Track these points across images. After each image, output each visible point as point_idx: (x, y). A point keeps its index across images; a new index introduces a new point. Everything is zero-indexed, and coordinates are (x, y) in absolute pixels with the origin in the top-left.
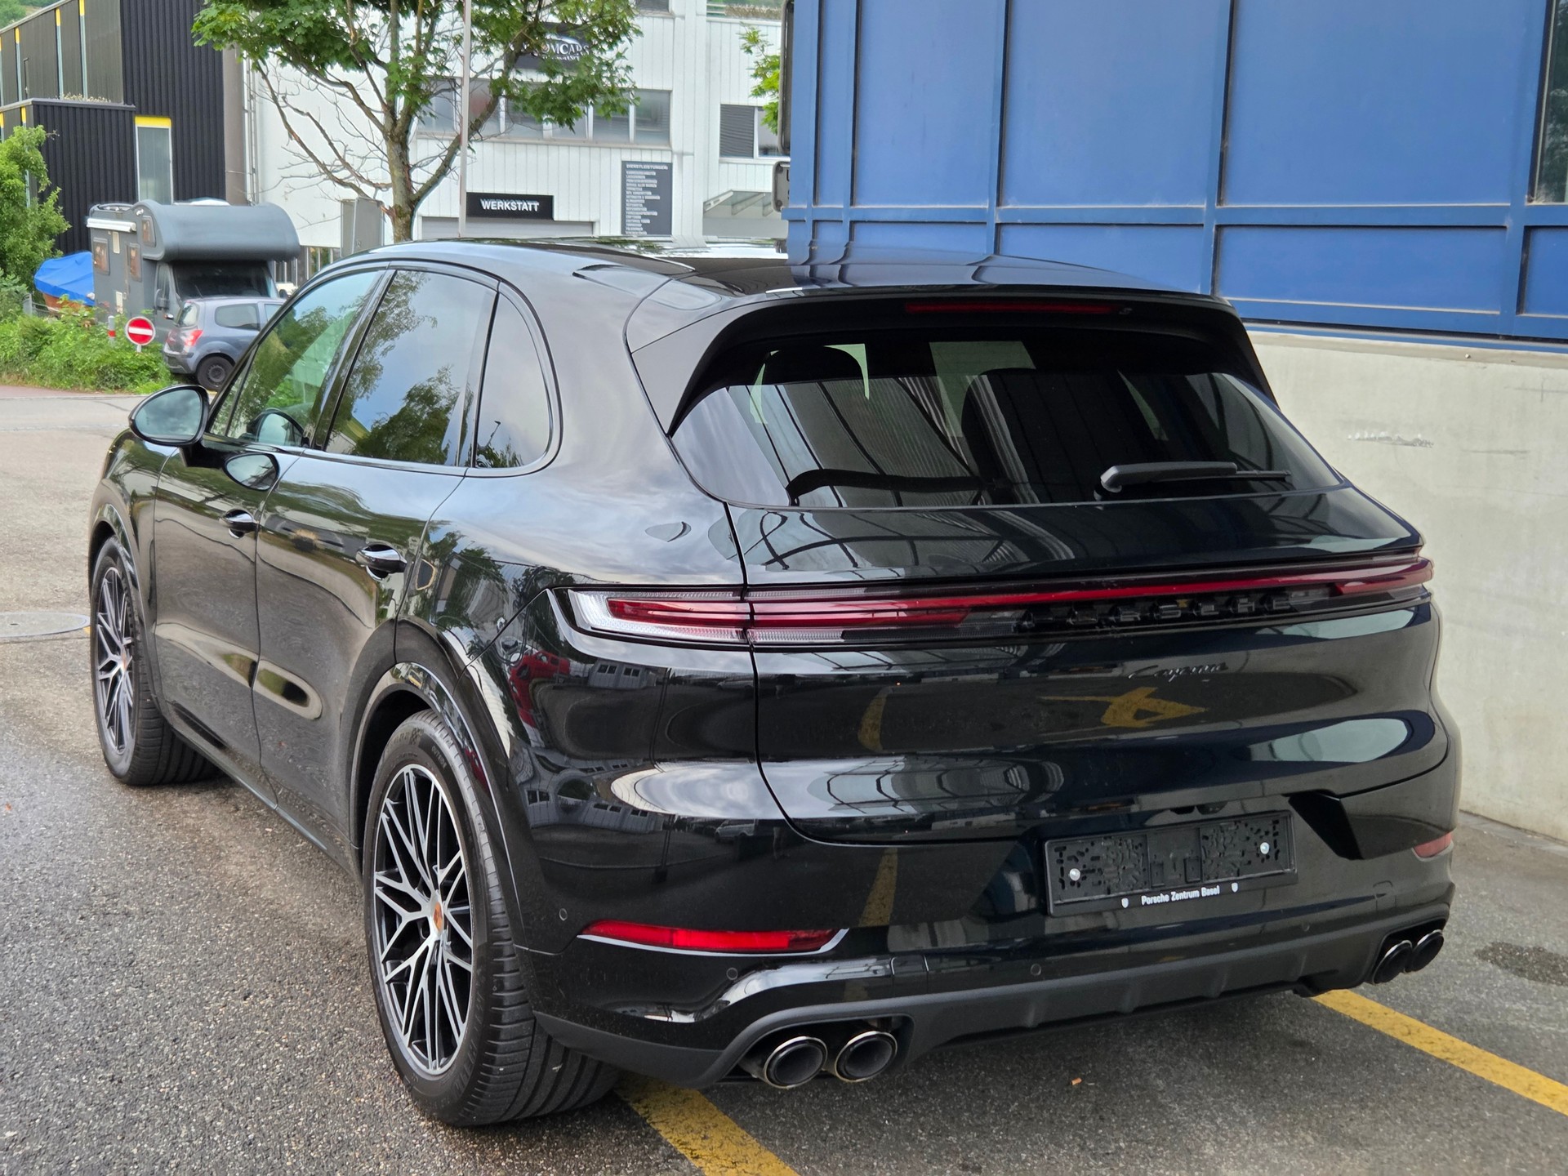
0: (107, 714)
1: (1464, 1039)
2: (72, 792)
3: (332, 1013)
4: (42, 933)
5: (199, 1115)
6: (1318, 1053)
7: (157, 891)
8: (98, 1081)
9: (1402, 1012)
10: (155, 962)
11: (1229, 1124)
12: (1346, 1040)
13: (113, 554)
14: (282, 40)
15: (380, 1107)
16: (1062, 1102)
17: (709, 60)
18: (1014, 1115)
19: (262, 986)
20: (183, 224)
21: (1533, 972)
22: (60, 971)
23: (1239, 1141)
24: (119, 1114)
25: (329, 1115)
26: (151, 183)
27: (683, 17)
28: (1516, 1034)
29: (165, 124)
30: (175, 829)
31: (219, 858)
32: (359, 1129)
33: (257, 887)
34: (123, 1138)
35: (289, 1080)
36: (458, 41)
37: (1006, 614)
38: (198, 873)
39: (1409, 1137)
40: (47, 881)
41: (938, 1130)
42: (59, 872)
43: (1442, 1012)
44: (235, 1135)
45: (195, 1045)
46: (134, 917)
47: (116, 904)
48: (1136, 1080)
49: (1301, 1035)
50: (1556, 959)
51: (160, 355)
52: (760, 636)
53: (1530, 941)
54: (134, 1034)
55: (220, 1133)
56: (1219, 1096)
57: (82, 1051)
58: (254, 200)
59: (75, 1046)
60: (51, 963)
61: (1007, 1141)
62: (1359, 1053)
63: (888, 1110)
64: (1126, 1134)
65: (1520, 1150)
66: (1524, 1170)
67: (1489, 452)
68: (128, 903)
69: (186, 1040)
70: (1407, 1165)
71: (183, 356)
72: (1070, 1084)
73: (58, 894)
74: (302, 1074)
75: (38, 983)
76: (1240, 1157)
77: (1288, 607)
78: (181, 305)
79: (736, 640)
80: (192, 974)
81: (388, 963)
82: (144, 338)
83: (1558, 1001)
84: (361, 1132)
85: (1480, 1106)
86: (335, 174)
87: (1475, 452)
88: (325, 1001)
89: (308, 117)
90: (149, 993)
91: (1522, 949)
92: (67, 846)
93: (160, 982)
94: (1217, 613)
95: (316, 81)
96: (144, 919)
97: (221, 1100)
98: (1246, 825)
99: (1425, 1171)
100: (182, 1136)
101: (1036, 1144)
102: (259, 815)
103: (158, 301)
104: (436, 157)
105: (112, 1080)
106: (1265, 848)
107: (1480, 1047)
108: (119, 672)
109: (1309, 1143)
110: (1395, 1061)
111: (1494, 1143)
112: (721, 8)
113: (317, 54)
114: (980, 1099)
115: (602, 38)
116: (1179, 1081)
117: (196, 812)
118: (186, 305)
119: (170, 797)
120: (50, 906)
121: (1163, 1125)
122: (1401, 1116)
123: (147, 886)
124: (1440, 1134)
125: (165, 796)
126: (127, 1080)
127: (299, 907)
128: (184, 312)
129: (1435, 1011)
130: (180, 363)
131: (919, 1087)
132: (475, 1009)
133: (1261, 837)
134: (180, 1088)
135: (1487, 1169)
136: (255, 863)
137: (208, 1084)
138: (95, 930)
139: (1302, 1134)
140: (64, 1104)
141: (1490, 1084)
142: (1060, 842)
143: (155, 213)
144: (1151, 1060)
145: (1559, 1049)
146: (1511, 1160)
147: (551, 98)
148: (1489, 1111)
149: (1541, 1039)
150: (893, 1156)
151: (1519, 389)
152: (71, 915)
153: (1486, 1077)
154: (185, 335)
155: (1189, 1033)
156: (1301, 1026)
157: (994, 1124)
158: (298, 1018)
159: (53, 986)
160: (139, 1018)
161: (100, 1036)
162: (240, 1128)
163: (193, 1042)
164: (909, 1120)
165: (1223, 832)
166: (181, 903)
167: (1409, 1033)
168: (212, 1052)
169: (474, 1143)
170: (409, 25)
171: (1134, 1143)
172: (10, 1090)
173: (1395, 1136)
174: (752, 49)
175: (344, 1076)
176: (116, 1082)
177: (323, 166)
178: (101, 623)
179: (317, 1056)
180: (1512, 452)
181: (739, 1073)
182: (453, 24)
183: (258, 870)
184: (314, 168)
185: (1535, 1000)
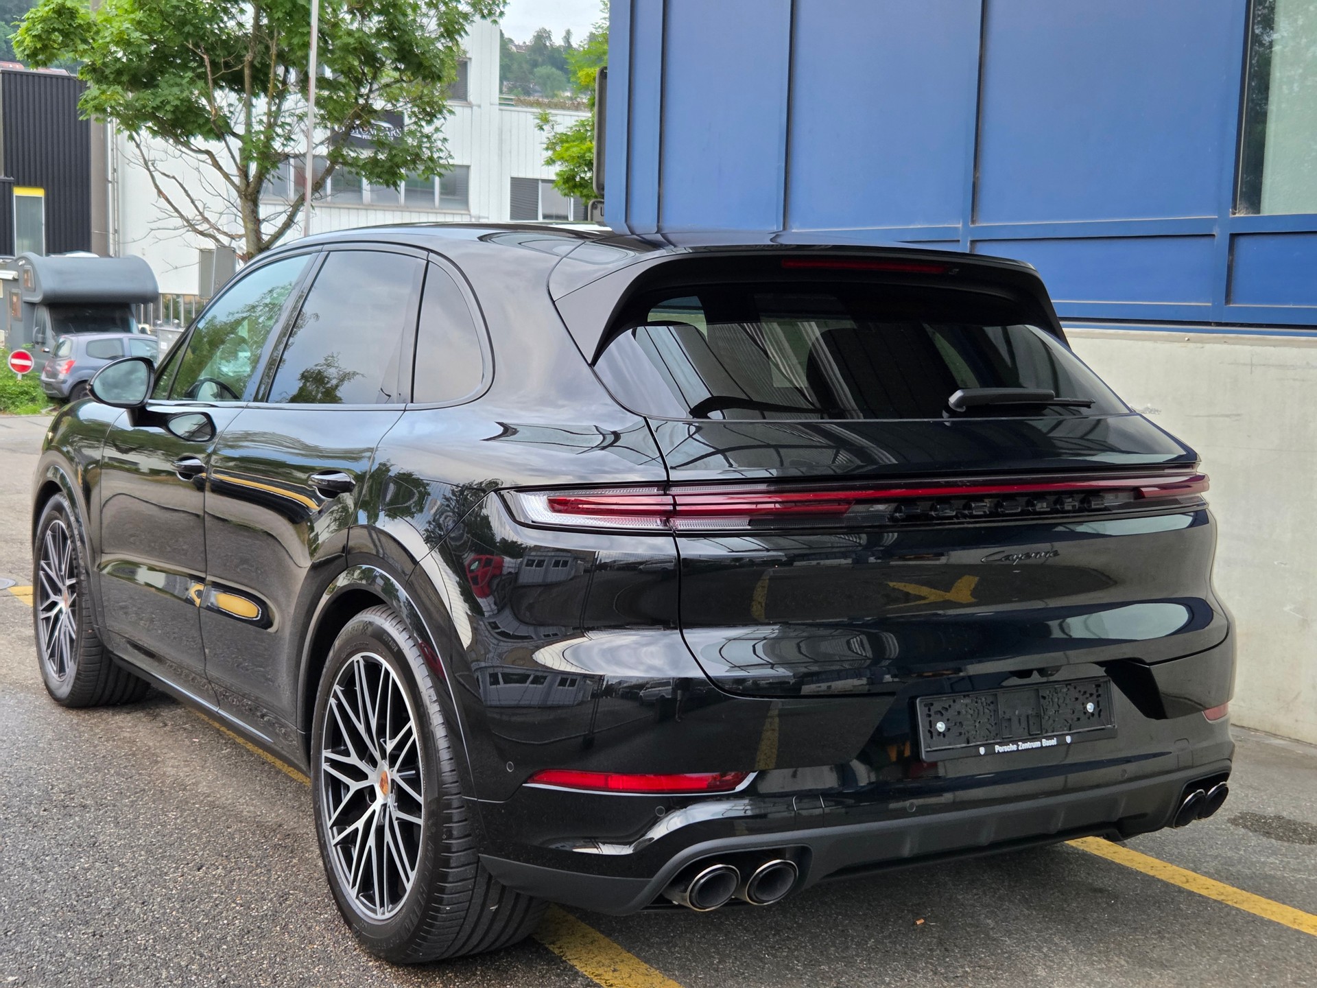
0: (48, 648)
1: (1233, 886)
2: (19, 713)
3: (277, 879)
4: (12, 822)
5: (175, 960)
6: (1116, 898)
7: (107, 788)
8: (82, 936)
9: (1177, 866)
10: (116, 843)
11: (1054, 952)
12: (1136, 887)
13: (59, 508)
14: (152, 117)
15: (331, 951)
16: (911, 938)
17: (501, 141)
18: (873, 949)
19: (212, 860)
20: (60, 273)
21: (1278, 835)
22: (33, 852)
23: (1065, 965)
24: (105, 961)
25: (289, 959)
26: (26, 242)
27: (479, 106)
28: (1275, 881)
29: (39, 193)
30: (114, 741)
31: (157, 762)
32: (317, 969)
33: (193, 784)
34: (112, 980)
35: (249, 932)
36: (301, 118)
37: (881, 507)
38: (140, 774)
39: (1205, 960)
40: (9, 782)
41: (811, 961)
42: (19, 775)
43: (1212, 865)
44: (210, 976)
45: (161, 906)
46: (90, 809)
47: (73, 799)
48: (969, 920)
49: (1099, 884)
50: (1294, 824)
51: (38, 382)
52: (681, 524)
53: (1270, 811)
54: (107, 899)
55: (196, 974)
56: (1041, 931)
57: (63, 913)
58: (115, 255)
59: (57, 909)
60: (24, 845)
61: (871, 968)
62: (1150, 896)
63: (766, 947)
64: (969, 961)
65: (1297, 968)
66: (1304, 983)
67: (1208, 416)
68: (83, 798)
69: (153, 903)
70: (1208, 981)
71: (58, 383)
72: (915, 924)
73: (21, 792)
74: (259, 927)
75: (15, 862)
76: (1069, 979)
77: (1103, 506)
78: (56, 341)
79: (661, 527)
80: (149, 852)
81: (335, 828)
82: (24, 368)
83: (1303, 855)
84: (319, 971)
85: (1258, 935)
86: (196, 227)
87: (1197, 416)
88: (269, 870)
89: (174, 180)
90: (114, 868)
91: (1265, 817)
92: (22, 755)
93: (122, 858)
94: (1049, 509)
95: (180, 151)
96: (100, 810)
97: (192, 949)
98: (1075, 688)
99: (1223, 985)
100: (163, 977)
101: (896, 970)
102: (185, 729)
103: (36, 337)
104: (282, 213)
105: (94, 935)
106: (1090, 707)
107: (1248, 891)
108: (60, 611)
109: (1123, 966)
110: (1180, 903)
111: (1275, 963)
112: (511, 99)
113: (182, 127)
114: (841, 937)
115: (421, 117)
116: (1005, 920)
117: (130, 727)
118: (61, 340)
119: (105, 716)
120: (16, 801)
121: (999, 954)
122: (1194, 944)
123: (98, 785)
124: (1229, 956)
125: (101, 716)
126: (107, 934)
127: (233, 799)
128: (59, 347)
129: (1205, 864)
130: (54, 389)
131: (788, 928)
132: (425, 856)
133: (1087, 698)
134: (155, 940)
135: (1273, 983)
136: (189, 765)
137: (178, 937)
138: (59, 819)
139: (1116, 959)
140: (55, 954)
141: (1262, 919)
142: (929, 699)
143: (35, 262)
144: (978, 905)
145: (1312, 892)
146: (1292, 975)
147: (379, 164)
148: (1266, 939)
149: (1296, 884)
150: (777, 982)
151: (1232, 364)
152: (35, 808)
153: (1257, 913)
154: (59, 365)
155: (1006, 884)
156: (1097, 876)
157: (857, 955)
158: (248, 884)
159: (29, 863)
160: (109, 886)
161: (77, 901)
162: (212, 970)
163: (160, 903)
164: (785, 954)
165: (1057, 693)
166: (130, 797)
167: (1187, 882)
168: (178, 912)
169: (418, 978)
170: (261, 104)
171: (977, 968)
172: (5, 944)
173: (1192, 959)
174: (544, 127)
175: (296, 929)
176: (98, 937)
177: (188, 221)
178: (44, 570)
179: (270, 913)
180: (1227, 416)
181: (661, 901)
182: (296, 104)
183: (192, 771)
184: (179, 222)
185: (1285, 855)
